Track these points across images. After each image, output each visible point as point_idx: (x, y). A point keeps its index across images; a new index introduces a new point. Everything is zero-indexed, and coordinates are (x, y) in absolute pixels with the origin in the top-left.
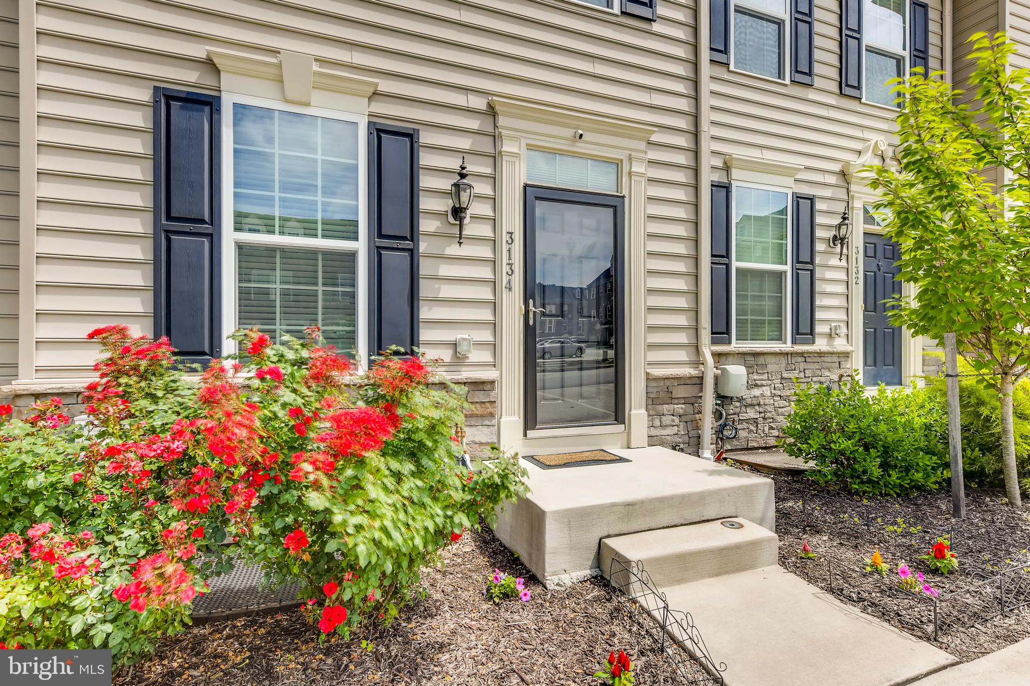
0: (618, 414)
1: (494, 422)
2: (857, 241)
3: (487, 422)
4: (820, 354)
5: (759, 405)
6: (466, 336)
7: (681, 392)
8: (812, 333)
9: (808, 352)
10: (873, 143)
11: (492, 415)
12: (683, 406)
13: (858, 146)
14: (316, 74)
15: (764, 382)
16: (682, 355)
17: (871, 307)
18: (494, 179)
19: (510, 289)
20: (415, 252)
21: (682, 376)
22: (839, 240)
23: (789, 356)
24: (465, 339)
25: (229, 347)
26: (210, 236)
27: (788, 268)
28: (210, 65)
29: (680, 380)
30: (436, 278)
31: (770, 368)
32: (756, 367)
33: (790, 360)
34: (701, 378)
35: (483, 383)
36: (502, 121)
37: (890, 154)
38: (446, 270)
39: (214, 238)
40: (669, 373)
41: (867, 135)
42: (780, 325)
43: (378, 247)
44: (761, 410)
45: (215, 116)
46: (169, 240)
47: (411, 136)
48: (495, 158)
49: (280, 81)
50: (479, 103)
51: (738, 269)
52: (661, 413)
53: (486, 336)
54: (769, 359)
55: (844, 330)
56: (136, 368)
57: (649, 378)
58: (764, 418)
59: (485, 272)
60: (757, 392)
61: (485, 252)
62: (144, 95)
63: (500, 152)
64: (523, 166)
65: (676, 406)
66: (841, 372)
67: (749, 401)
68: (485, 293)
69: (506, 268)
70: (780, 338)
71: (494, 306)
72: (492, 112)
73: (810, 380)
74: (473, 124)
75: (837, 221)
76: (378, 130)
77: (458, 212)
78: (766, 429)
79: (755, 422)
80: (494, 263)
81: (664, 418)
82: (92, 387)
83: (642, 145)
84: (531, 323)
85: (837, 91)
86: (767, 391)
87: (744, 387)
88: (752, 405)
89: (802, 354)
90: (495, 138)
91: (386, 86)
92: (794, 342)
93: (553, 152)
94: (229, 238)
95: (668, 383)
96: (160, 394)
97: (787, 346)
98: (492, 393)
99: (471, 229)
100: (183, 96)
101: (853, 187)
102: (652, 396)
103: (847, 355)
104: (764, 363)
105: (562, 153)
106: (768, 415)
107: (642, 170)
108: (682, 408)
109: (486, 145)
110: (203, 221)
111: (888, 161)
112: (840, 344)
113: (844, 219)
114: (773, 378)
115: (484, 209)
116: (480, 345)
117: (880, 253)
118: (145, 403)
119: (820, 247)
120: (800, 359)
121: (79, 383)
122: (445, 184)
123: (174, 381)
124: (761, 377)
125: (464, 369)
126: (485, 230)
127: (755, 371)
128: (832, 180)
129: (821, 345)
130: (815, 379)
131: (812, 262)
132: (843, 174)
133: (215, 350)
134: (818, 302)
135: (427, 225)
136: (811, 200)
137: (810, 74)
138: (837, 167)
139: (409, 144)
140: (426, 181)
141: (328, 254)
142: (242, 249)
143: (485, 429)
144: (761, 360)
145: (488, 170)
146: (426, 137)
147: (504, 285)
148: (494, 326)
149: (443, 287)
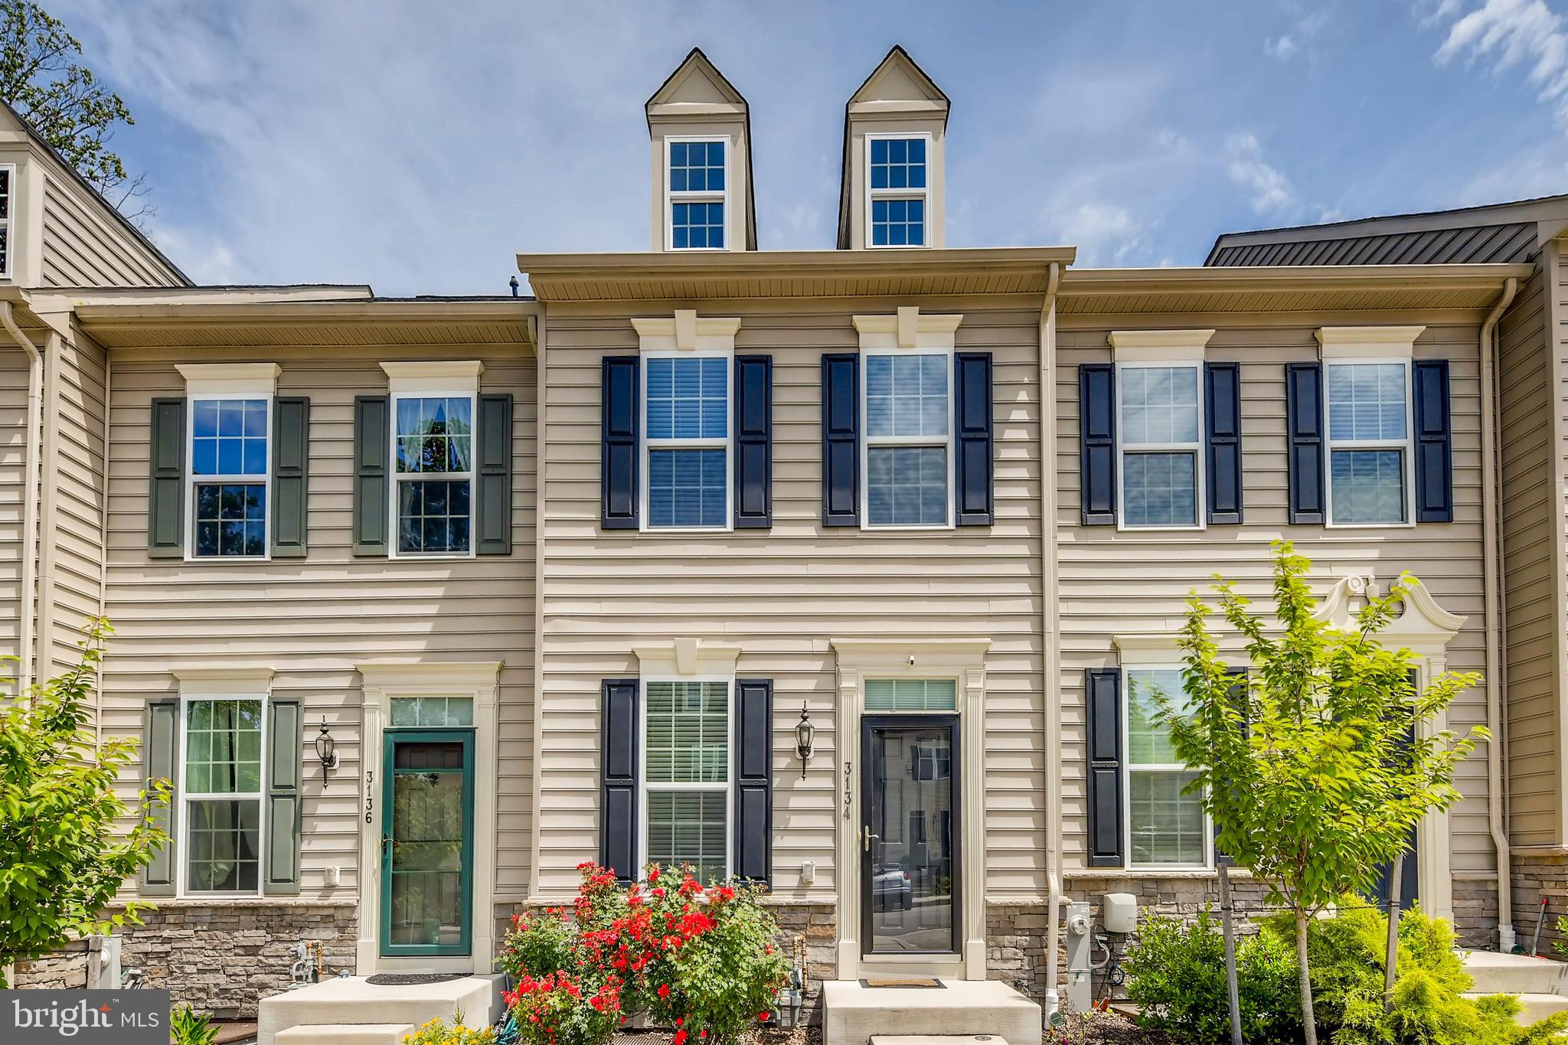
0: (955, 945)
1: (833, 944)
3: (827, 944)
6: (809, 862)
7: (1024, 922)
9: (1237, 879)
11: (831, 938)
12: (1028, 938)
14: (700, 650)
15: (1171, 916)
18: (834, 714)
19: (848, 817)
20: (769, 787)
21: (1023, 904)
23: (1210, 883)
24: (807, 866)
25: (642, 875)
26: (631, 787)
28: (633, 656)
29: (1023, 909)
30: (786, 810)
31: (1181, 898)
32: (1159, 896)
33: (1210, 888)
34: (1047, 907)
35: (825, 906)
36: (841, 659)
38: (795, 802)
39: (634, 788)
40: (1008, 901)
41: (1336, 571)
42: (1198, 841)
43: (741, 786)
45: (636, 694)
46: (608, 792)
47: (767, 685)
48: (835, 694)
49: (676, 659)
50: (821, 646)
51: (1133, 774)
52: (1002, 944)
53: (827, 862)
54: (1178, 886)
56: (597, 890)
57: (989, 906)
59: (827, 802)
61: (827, 783)
62: (596, 686)
63: (839, 688)
64: (861, 699)
65: (1019, 938)
68: (827, 822)
69: (844, 797)
70: (1195, 859)
71: (834, 833)
73: (1243, 915)
74: (817, 665)
76: (742, 685)
77: (804, 750)
80: (834, 793)
81: (1005, 950)
82: (577, 900)
83: (979, 658)
84: (867, 849)
85: (1284, 521)
87: (1134, 923)
90: (836, 675)
92: (1218, 864)
94: (644, 786)
95: (1009, 911)
96: (607, 907)
97: (1207, 869)
98: (832, 917)
99: (815, 762)
100: (618, 683)
102: (992, 925)
104: (1170, 891)
107: (980, 685)
108: (1026, 940)
109: (827, 683)
110: (627, 776)
114: (1186, 911)
115: (827, 743)
116: (821, 871)
118: (600, 912)
121: (569, 899)
122: (791, 725)
123: (614, 900)
124: (1168, 910)
125: (809, 893)
126: (827, 763)
127: (1159, 901)
130: (1251, 914)
133: (633, 876)
135: (779, 763)
137: (1237, 508)
139: (765, 693)
140: (779, 724)
141: (707, 794)
142: (651, 794)
143: (826, 951)
144: (1167, 888)
145: (829, 706)
146: (779, 685)
147: (843, 812)
148: (834, 853)
149: (793, 818)
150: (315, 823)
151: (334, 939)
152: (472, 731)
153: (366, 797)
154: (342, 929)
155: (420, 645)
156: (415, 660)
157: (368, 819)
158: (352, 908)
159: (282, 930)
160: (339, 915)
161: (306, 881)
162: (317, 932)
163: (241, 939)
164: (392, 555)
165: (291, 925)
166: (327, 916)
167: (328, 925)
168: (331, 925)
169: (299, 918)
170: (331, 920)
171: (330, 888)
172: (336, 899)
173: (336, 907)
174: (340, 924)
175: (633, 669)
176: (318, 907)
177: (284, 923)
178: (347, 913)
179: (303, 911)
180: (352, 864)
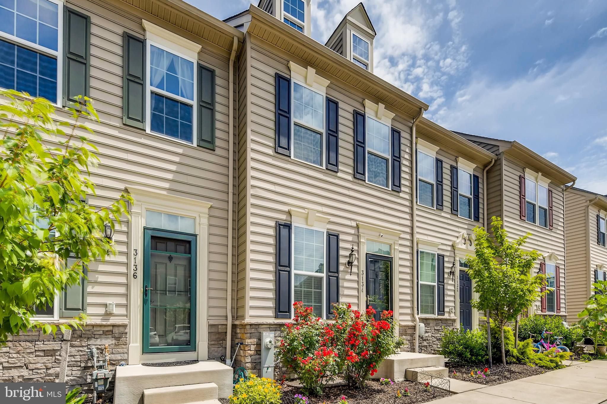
2: (457, 274)
4: (446, 320)
5: (427, 340)
7: (409, 331)
8: (444, 311)
9: (443, 319)
10: (462, 233)
12: (410, 337)
13: (457, 234)
15: (429, 331)
16: (409, 318)
17: (462, 301)
21: (409, 325)
22: (452, 273)
23: (437, 320)
26: (289, 271)
27: (436, 284)
28: (289, 213)
29: (409, 327)
31: (431, 325)
33: (437, 322)
36: (360, 230)
37: (468, 238)
39: (290, 273)
40: (405, 324)
41: (460, 230)
42: (433, 307)
44: (428, 342)
45: (290, 231)
46: (279, 273)
47: (337, 236)
48: (358, 244)
49: (307, 219)
50: (354, 224)
55: (454, 311)
57: (400, 326)
58: (429, 345)
60: (427, 335)
62: (273, 224)
64: (366, 246)
65: (407, 336)
66: (453, 327)
67: (424, 338)
69: (361, 284)
70: (433, 313)
72: (358, 227)
74: (353, 232)
75: (451, 265)
76: (329, 234)
78: (430, 351)
79: (426, 346)
83: (397, 238)
85: (450, 212)
86: (430, 334)
87: (424, 332)
88: (425, 340)
89: (441, 320)
91: (333, 219)
92: (438, 315)
93: (373, 241)
94: (293, 272)
95: (405, 328)
97: (436, 316)
100: (283, 224)
101: (456, 252)
102: (401, 332)
103: (454, 321)
104: (429, 323)
105: (376, 241)
106: (430, 344)
107: (398, 248)
110: (287, 267)
111: (467, 241)
112: (453, 316)
113: (454, 265)
114: (432, 329)
117: (464, 279)
119: (446, 276)
120: (440, 322)
122: (347, 253)
124: (429, 329)
127: (427, 326)
128: (449, 248)
129: (446, 316)
131: (443, 282)
132: (453, 246)
134: (445, 299)
136: (443, 256)
137: (442, 206)
138: (450, 243)
139: (337, 239)
140: (342, 252)
142: (296, 276)
146: (341, 237)
149: (345, 290)
150: (97, 276)
151: (112, 344)
152: (196, 236)
153: (133, 263)
154: (118, 339)
155: (167, 185)
156: (165, 193)
157: (135, 276)
158: (125, 326)
159: (74, 340)
160: (116, 330)
161: (90, 310)
162: (101, 340)
163: (42, 346)
164: (148, 130)
165: (81, 337)
166: (107, 331)
167: (108, 336)
168: (110, 336)
169: (88, 332)
170: (111, 333)
171: (108, 314)
172: (113, 321)
173: (114, 326)
174: (117, 335)
175: (289, 219)
176: (101, 326)
177: (76, 336)
178: (122, 329)
179: (91, 328)
180: (123, 301)
